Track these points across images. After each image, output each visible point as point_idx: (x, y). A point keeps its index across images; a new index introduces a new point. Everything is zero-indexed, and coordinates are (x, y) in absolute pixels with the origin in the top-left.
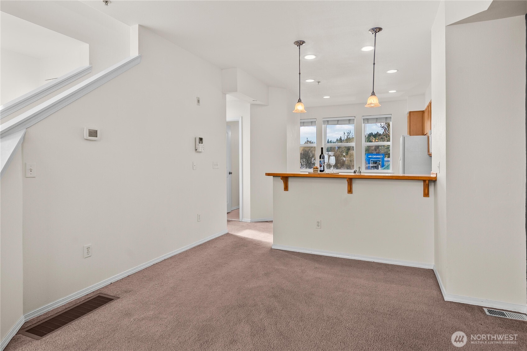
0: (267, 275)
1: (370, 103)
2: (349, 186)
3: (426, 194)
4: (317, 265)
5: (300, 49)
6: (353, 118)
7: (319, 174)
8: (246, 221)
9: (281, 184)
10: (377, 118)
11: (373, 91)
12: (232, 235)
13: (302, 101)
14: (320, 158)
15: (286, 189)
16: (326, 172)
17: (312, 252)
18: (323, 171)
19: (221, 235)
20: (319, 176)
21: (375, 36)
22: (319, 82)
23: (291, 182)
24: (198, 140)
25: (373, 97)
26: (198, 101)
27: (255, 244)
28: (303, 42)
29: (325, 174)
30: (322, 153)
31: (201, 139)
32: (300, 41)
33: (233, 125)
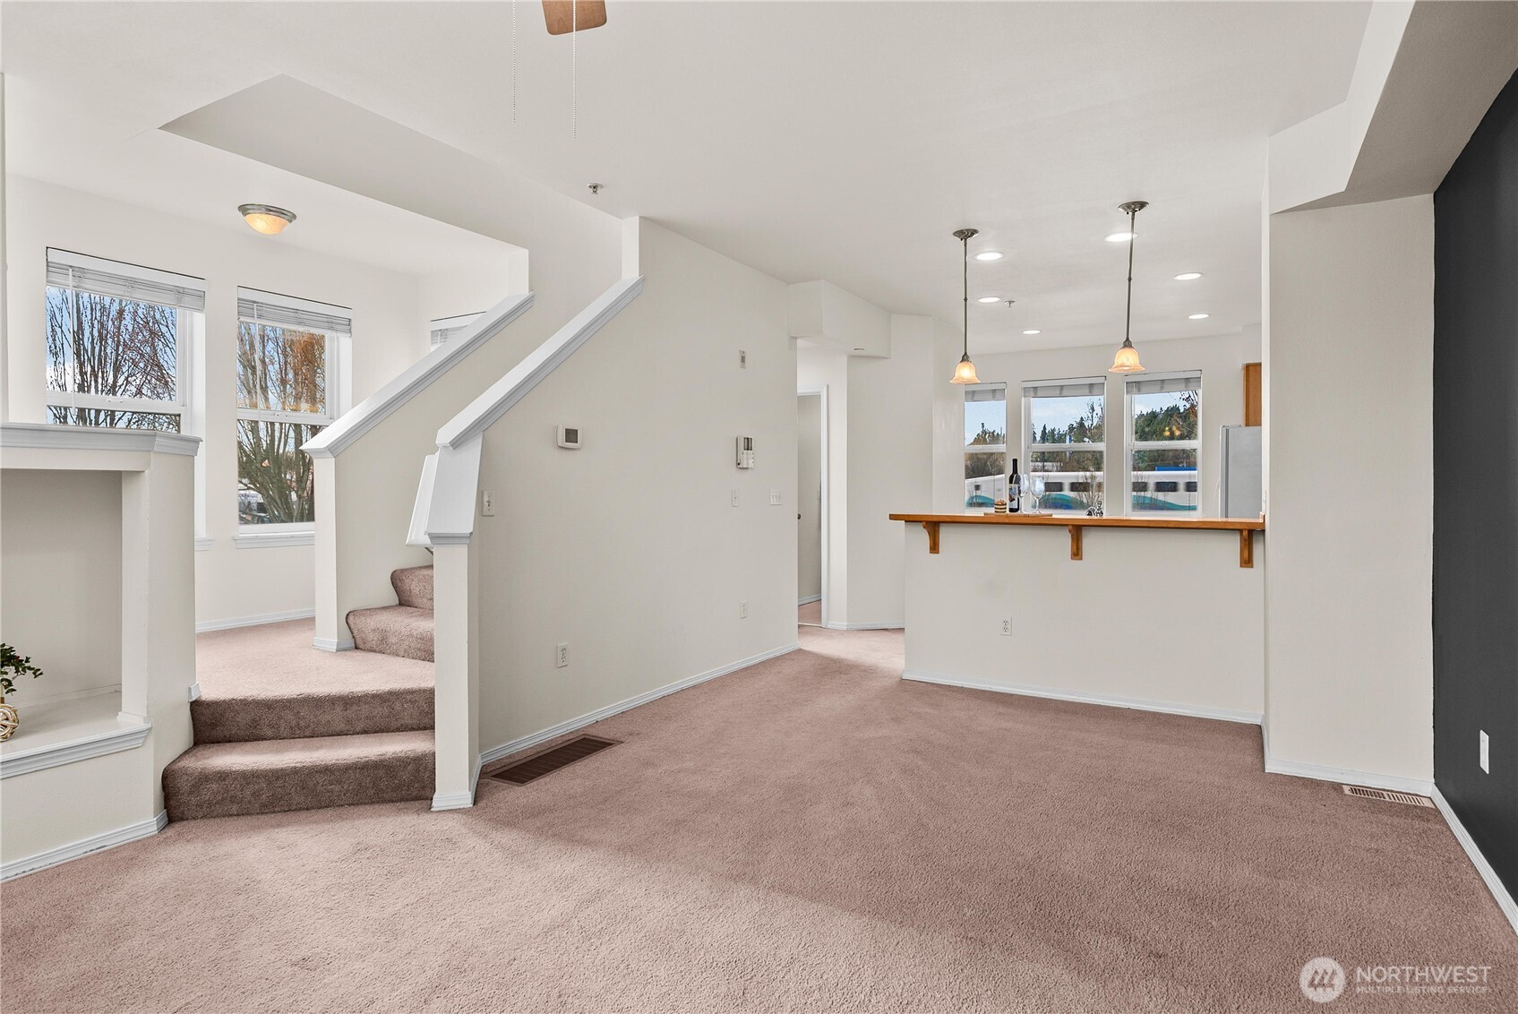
0: (896, 720)
1: (1119, 364)
2: (1075, 544)
3: (1247, 561)
4: (1001, 709)
5: (965, 245)
6: (1101, 380)
7: (1007, 516)
8: (836, 627)
9: (923, 536)
10: (1163, 381)
11: (1128, 339)
12: (809, 652)
13: (971, 359)
14: (1011, 482)
15: (935, 549)
16: (1025, 513)
17: (992, 687)
18: (1017, 510)
19: (785, 651)
20: (1007, 521)
21: (1133, 219)
22: (1010, 302)
23: (945, 533)
24: (742, 444)
25: (1127, 350)
26: (743, 359)
27: (865, 671)
28: (974, 232)
29: (1020, 516)
30: (1015, 470)
31: (748, 440)
32: (967, 230)
33: (808, 403)
